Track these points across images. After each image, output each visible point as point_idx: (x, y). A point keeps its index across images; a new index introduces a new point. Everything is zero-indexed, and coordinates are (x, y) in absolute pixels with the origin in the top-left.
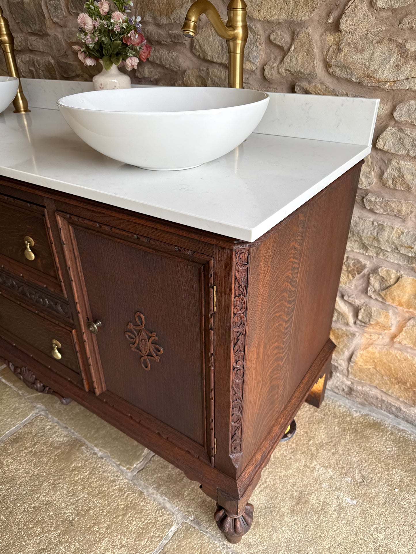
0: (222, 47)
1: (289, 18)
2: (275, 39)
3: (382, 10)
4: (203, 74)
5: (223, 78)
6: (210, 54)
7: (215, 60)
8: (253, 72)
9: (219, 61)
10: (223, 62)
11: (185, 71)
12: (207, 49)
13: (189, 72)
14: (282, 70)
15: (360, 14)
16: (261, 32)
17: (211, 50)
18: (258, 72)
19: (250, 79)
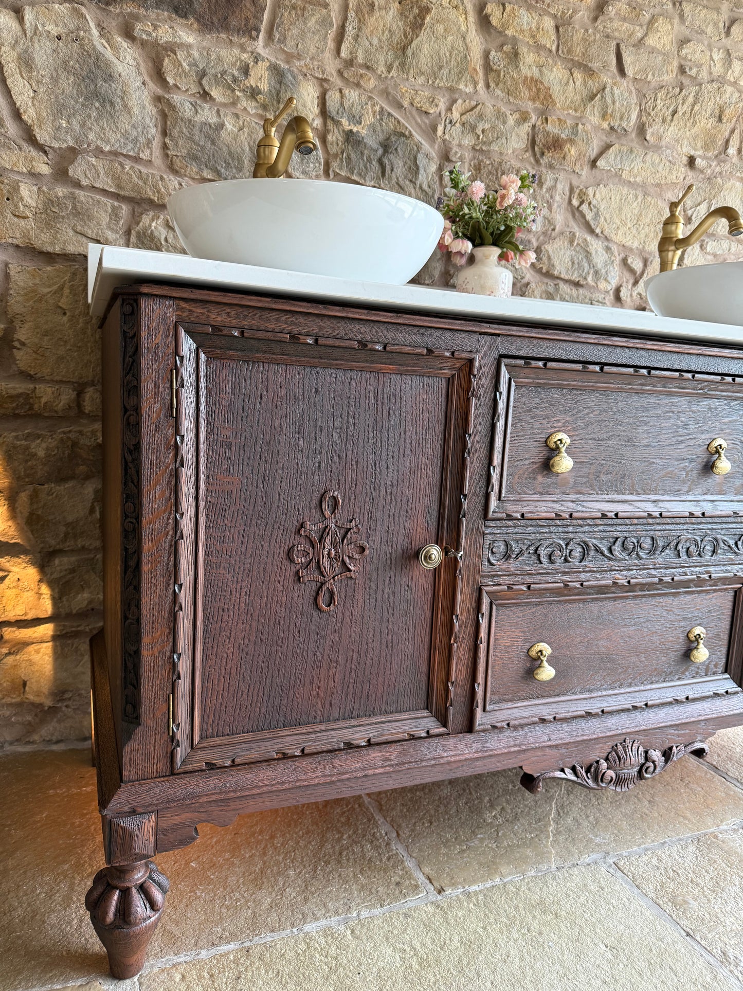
0: (573, 263)
1: (641, 246)
2: (632, 263)
3: (709, 254)
4: (551, 289)
5: (575, 295)
6: (558, 268)
7: (562, 276)
8: (607, 292)
9: (567, 278)
10: (573, 278)
11: (528, 284)
12: (556, 262)
13: (533, 285)
14: (635, 294)
15: (696, 254)
16: (616, 254)
17: (560, 264)
18: (611, 292)
19: (606, 299)
